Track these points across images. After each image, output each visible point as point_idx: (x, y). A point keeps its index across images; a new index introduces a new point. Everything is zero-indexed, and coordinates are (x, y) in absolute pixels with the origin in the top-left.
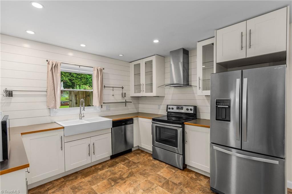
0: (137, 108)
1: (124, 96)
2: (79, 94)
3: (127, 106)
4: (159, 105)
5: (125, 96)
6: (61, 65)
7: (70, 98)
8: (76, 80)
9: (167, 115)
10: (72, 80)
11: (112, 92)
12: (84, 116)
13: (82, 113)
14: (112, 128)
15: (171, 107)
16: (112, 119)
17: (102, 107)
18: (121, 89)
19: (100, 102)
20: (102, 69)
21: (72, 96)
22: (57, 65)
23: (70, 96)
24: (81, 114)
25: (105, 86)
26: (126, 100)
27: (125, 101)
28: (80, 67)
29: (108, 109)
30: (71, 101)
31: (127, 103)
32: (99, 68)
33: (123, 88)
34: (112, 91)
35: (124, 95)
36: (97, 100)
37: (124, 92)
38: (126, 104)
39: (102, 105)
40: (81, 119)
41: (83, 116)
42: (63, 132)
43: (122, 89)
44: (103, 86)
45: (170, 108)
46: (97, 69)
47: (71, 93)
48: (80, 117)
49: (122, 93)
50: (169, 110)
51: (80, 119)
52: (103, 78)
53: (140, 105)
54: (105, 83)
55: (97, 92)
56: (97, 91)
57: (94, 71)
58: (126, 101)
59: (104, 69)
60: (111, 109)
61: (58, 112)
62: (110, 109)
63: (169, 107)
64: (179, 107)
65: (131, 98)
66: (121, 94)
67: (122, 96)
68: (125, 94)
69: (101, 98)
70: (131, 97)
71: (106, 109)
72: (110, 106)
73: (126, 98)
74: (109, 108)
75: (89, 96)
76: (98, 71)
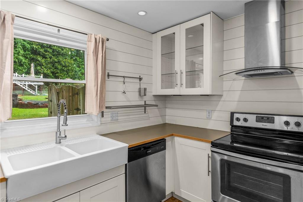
0: (163, 116)
1: (142, 94)
2: (63, 92)
3: (146, 112)
4: (210, 112)
5: (145, 95)
6: (15, 22)
7: (50, 97)
8: (61, 73)
9: (231, 134)
10: (56, 73)
11: (121, 87)
12: (66, 136)
13: (62, 128)
14: (126, 165)
15: (241, 117)
16: (127, 145)
17: (103, 116)
18: (138, 81)
19: (101, 107)
20: (105, 39)
21: (53, 94)
22: (4, 18)
23: (50, 95)
24: (58, 133)
25: (110, 74)
26: (145, 102)
27: (144, 104)
28: (59, 31)
29: (114, 118)
30: (51, 101)
31: (147, 108)
32: (99, 36)
33: (140, 79)
34: (121, 84)
35: (142, 92)
36: (95, 103)
37: (143, 86)
38: (145, 109)
39: (103, 113)
40: (60, 143)
41: (64, 136)
42: (6, 189)
43: (140, 81)
44: (107, 74)
45: (238, 120)
46: (96, 39)
47: (51, 90)
48: (58, 139)
49: (140, 89)
50: (236, 123)
51: (56, 143)
52: (107, 58)
53: (167, 110)
54: (110, 68)
55: (95, 86)
56: (95, 82)
57: (90, 43)
58: (147, 103)
59: (108, 40)
60: (119, 118)
61: (6, 129)
62: (118, 120)
63: (236, 116)
64: (262, 118)
65: (153, 98)
66: (137, 90)
67: (140, 95)
68: (145, 89)
69: (102, 96)
70: (153, 95)
71: (110, 119)
72: (118, 113)
73: (145, 98)
74: (117, 118)
75: (77, 95)
76: (98, 42)
